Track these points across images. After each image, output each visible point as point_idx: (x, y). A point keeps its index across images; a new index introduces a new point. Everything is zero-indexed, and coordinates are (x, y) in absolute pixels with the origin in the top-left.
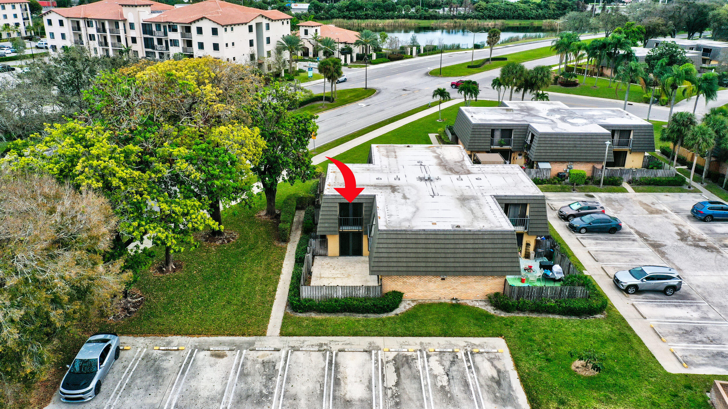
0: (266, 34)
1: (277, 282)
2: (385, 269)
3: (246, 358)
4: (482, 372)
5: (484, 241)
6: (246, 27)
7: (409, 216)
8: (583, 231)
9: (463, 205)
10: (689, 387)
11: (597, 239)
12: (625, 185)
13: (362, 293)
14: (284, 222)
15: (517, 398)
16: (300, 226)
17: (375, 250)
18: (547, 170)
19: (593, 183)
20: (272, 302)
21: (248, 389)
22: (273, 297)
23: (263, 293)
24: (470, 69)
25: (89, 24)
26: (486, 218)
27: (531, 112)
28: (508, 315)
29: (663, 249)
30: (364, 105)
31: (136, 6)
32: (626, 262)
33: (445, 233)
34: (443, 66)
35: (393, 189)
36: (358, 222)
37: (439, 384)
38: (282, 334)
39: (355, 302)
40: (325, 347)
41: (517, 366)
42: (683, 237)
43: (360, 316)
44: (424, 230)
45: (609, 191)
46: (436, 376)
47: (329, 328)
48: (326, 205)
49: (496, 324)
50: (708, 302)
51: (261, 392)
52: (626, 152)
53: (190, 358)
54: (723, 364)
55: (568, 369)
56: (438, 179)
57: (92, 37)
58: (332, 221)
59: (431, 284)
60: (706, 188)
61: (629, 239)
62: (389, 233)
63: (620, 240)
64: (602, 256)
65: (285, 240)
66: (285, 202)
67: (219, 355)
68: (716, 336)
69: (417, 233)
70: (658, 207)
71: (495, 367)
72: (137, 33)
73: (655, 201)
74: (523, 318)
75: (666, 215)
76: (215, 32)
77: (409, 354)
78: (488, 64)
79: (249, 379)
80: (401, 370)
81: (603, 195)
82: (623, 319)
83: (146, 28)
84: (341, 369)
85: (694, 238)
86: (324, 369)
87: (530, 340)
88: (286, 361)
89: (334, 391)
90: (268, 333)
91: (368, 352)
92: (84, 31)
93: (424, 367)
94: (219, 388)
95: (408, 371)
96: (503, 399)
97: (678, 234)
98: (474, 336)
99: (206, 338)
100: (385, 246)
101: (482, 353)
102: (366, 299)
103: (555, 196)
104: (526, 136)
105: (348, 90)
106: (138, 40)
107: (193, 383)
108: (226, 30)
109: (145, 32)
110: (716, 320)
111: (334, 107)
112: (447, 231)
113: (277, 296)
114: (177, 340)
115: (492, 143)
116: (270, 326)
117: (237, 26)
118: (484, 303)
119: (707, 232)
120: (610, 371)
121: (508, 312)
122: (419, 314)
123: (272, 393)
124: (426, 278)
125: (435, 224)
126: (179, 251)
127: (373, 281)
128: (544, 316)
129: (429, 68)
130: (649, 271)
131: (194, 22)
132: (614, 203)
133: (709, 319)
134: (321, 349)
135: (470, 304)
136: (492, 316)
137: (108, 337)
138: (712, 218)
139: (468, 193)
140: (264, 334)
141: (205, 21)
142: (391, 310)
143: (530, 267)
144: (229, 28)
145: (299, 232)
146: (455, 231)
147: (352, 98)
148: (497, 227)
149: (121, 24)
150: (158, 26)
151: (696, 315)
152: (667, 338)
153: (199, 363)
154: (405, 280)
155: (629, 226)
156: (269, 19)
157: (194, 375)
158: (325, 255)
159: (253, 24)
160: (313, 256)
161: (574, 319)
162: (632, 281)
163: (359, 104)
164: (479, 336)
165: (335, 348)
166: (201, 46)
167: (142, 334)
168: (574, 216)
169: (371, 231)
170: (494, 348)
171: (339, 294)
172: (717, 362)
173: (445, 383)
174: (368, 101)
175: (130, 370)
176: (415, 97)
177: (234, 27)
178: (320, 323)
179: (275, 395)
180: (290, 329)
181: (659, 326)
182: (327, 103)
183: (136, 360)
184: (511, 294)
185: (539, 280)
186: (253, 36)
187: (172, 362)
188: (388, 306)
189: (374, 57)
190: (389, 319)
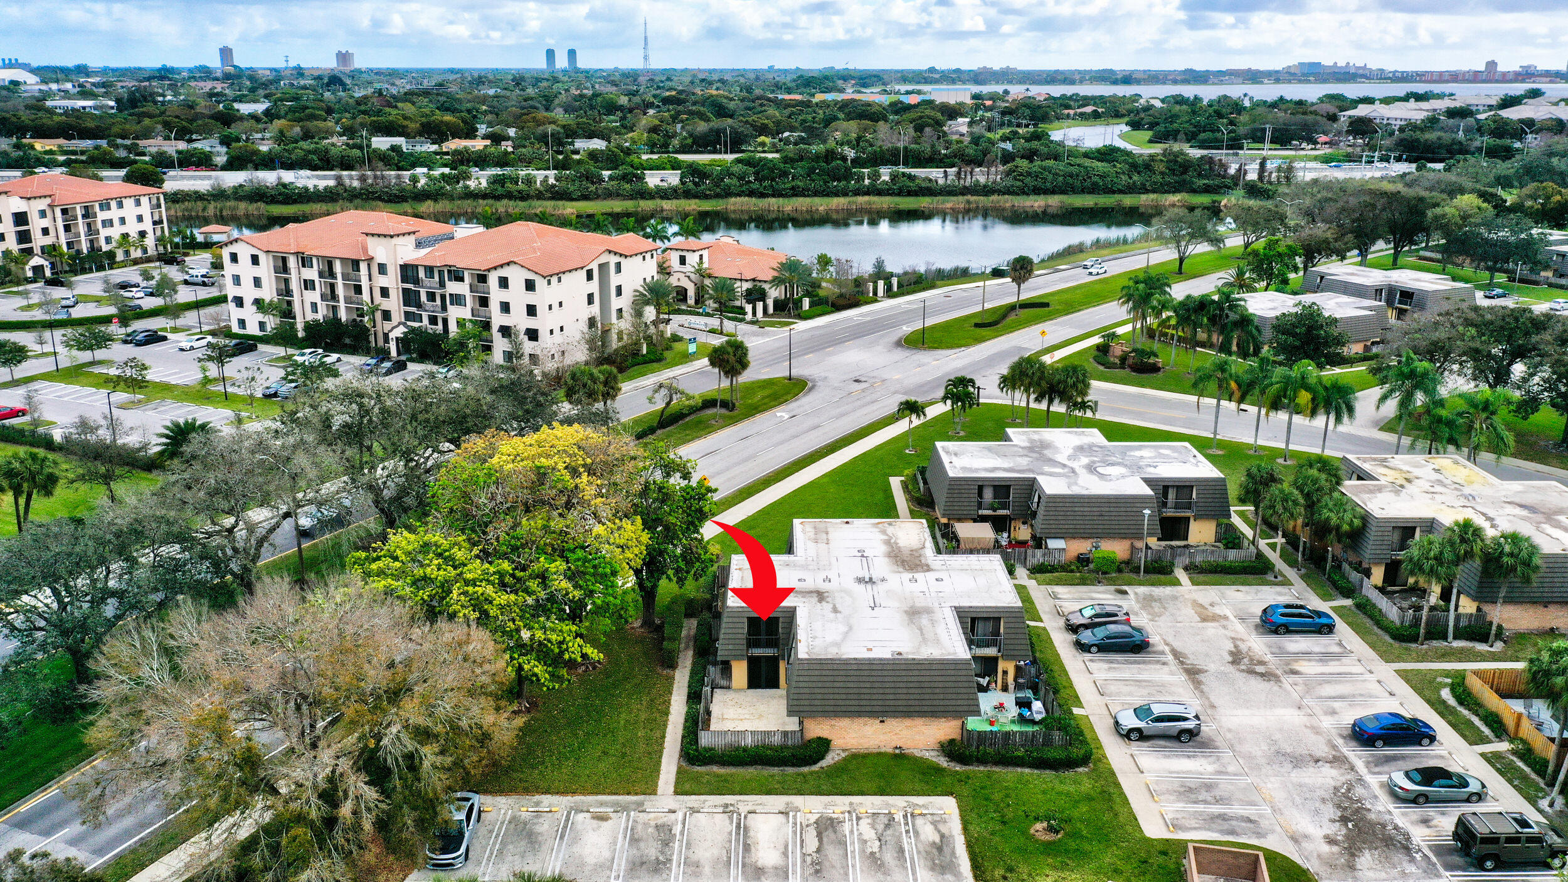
0: (615, 280)
1: (665, 726)
2: (807, 709)
3: (635, 821)
4: (922, 837)
5: (932, 673)
6: (583, 273)
7: (838, 638)
8: (1094, 649)
9: (911, 621)
10: (1165, 853)
11: (1112, 662)
12: (1180, 574)
13: (776, 740)
14: (669, 639)
15: (959, 865)
16: (691, 644)
17: (794, 684)
18: (1060, 550)
19: (1131, 571)
20: (661, 752)
21: (642, 856)
22: (662, 745)
23: (648, 740)
24: (978, 330)
25: (305, 261)
26: (937, 641)
27: (1045, 452)
28: (965, 768)
29: (1201, 677)
30: (787, 416)
31: (392, 237)
32: (1142, 696)
33: (882, 662)
34: (929, 322)
35: (821, 596)
36: (773, 643)
37: (869, 850)
38: (676, 793)
39: (769, 752)
40: (731, 808)
41: (965, 829)
42: (1236, 657)
43: (775, 770)
44: (855, 659)
45: (1153, 584)
46: (865, 842)
47: (736, 785)
48: (731, 620)
49: (948, 780)
50: (1234, 751)
51: (657, 859)
52: (1189, 518)
53: (567, 820)
54: (1221, 828)
55: (1025, 833)
56: (883, 580)
57: (308, 285)
58: (737, 642)
59: (867, 728)
60: (1302, 577)
61: (1158, 662)
62: (809, 661)
63: (1144, 662)
64: (1112, 688)
65: (672, 665)
66: (669, 608)
67: (602, 818)
68: (1226, 794)
69: (847, 662)
70: (1217, 610)
71: (939, 831)
72: (392, 280)
73: (1217, 599)
74: (982, 772)
75: (1225, 623)
76: (530, 286)
77: (835, 816)
78: (1012, 317)
79: (642, 845)
80: (824, 834)
81: (1142, 590)
82: (1113, 774)
83: (408, 272)
84: (751, 834)
85: (1251, 660)
86: (730, 833)
87: (986, 799)
88: (684, 824)
89: (744, 857)
90: (660, 791)
91: (785, 813)
92: (296, 274)
93: (852, 832)
94: (607, 854)
95: (832, 836)
96: (942, 867)
97: (1231, 653)
98: (918, 795)
99: (582, 798)
100: (807, 679)
101: (925, 815)
102: (783, 747)
103: (1069, 592)
104: (1030, 497)
105: (758, 382)
106: (393, 293)
107: (576, 849)
108: (549, 283)
109: (404, 280)
110: (1235, 775)
111: (735, 421)
112: (885, 659)
113: (666, 745)
114: (547, 800)
115: (980, 506)
116: (661, 783)
117: (567, 274)
118: (936, 753)
119: (1274, 650)
120: (1075, 835)
121: (965, 765)
122: (851, 767)
123: (670, 860)
124: (862, 720)
125: (871, 650)
126: (554, 688)
127: (792, 725)
128: (1010, 769)
129: (904, 328)
130: (1158, 710)
131: (495, 268)
132: (1154, 604)
133: (1226, 773)
134: (726, 809)
135: (918, 754)
136: (944, 770)
137: (469, 795)
138: (1285, 629)
139: (920, 603)
140: (654, 792)
141: (513, 268)
142: (815, 763)
143: (1001, 705)
144: (554, 280)
145: (690, 653)
146: (894, 659)
147: (766, 400)
148: (949, 654)
149: (363, 267)
150: (430, 270)
151: (1210, 768)
152: (1162, 797)
153: (579, 827)
154: (833, 722)
155: (1165, 641)
156: (621, 255)
157: (576, 840)
158: (728, 688)
159: (594, 266)
160: (713, 689)
161: (1048, 774)
162: (1135, 723)
163: (778, 414)
164: (924, 795)
165: (743, 810)
166: (505, 307)
167: (501, 792)
168: (1086, 627)
169: (789, 656)
170: (941, 809)
171: (749, 741)
172: (1214, 826)
173: (876, 849)
174: (794, 406)
175: (498, 835)
176: (874, 396)
177: (563, 277)
178: (724, 779)
179: (674, 863)
180: (687, 786)
181: (1157, 782)
182: (724, 411)
183: (502, 823)
184: (968, 740)
185: (1013, 722)
186: (594, 287)
187: (546, 826)
188: (810, 756)
189: (806, 303)
190: (812, 773)
